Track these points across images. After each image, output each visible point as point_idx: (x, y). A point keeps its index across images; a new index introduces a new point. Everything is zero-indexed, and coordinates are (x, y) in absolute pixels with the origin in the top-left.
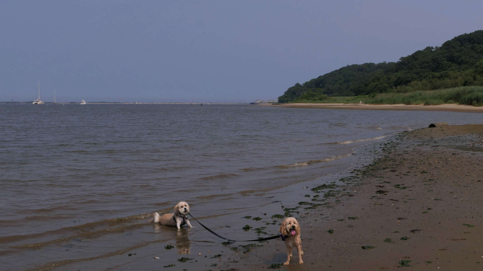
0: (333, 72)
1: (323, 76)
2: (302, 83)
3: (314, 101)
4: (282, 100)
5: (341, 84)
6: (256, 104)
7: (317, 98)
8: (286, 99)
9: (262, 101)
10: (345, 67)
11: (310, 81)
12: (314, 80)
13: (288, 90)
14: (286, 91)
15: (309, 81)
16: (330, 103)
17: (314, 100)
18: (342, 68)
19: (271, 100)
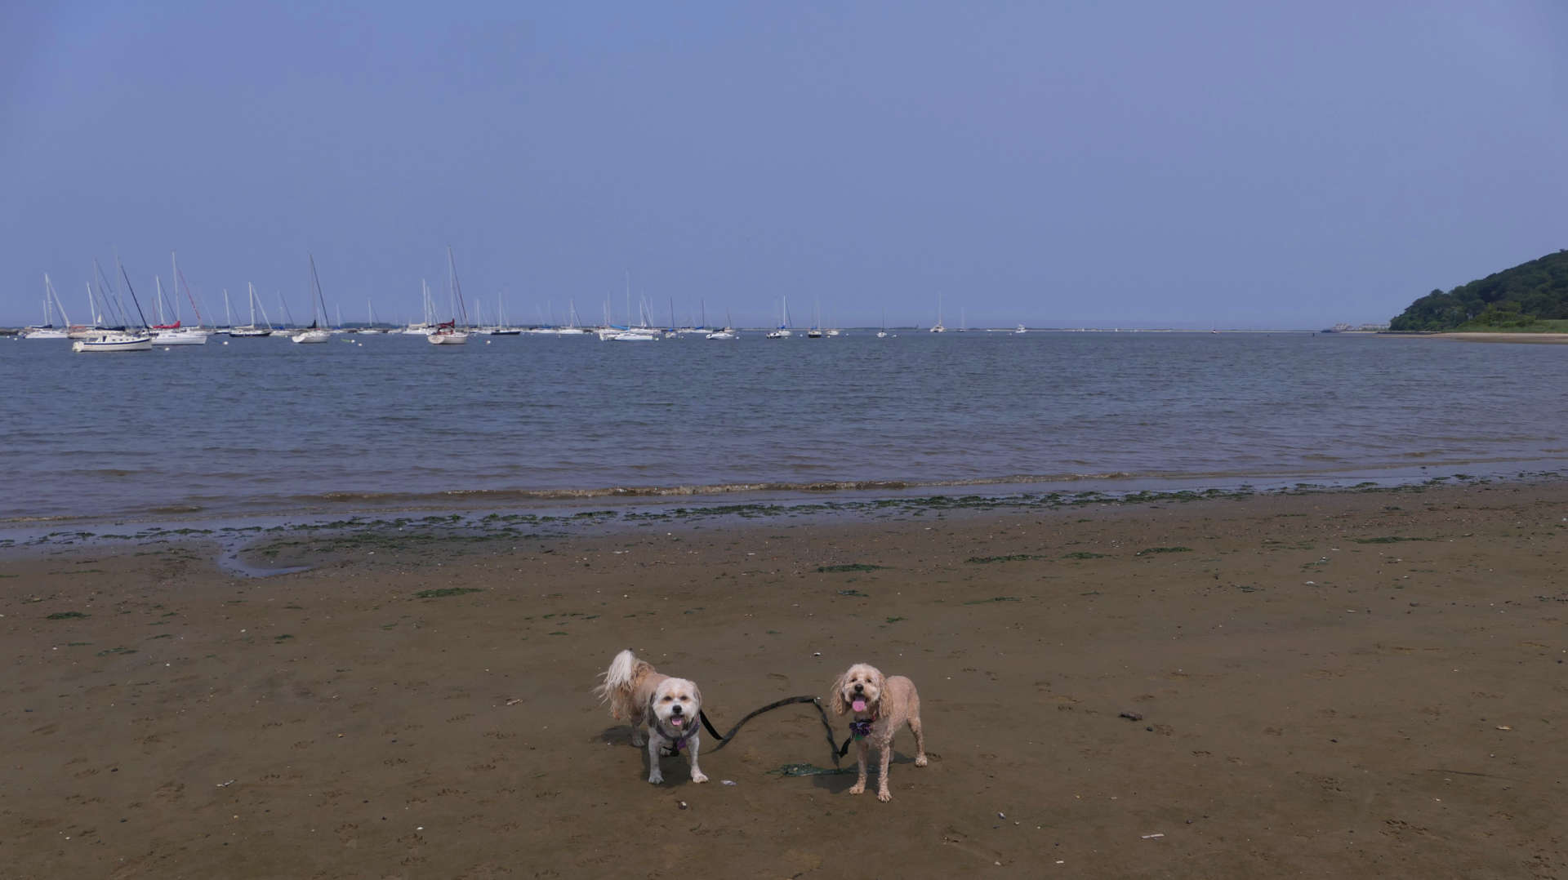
0: (1525, 264)
1: (1499, 274)
2: (1446, 289)
3: (1506, 328)
4: (1398, 325)
5: (1544, 291)
6: (1336, 332)
7: (1511, 322)
8: (1410, 323)
9: (1349, 327)
10: (1555, 254)
11: (1468, 286)
12: (1477, 281)
13: (1414, 303)
14: (1408, 306)
15: (1464, 285)
16: (1543, 332)
17: (1506, 326)
18: (1548, 256)
19: (1368, 325)
